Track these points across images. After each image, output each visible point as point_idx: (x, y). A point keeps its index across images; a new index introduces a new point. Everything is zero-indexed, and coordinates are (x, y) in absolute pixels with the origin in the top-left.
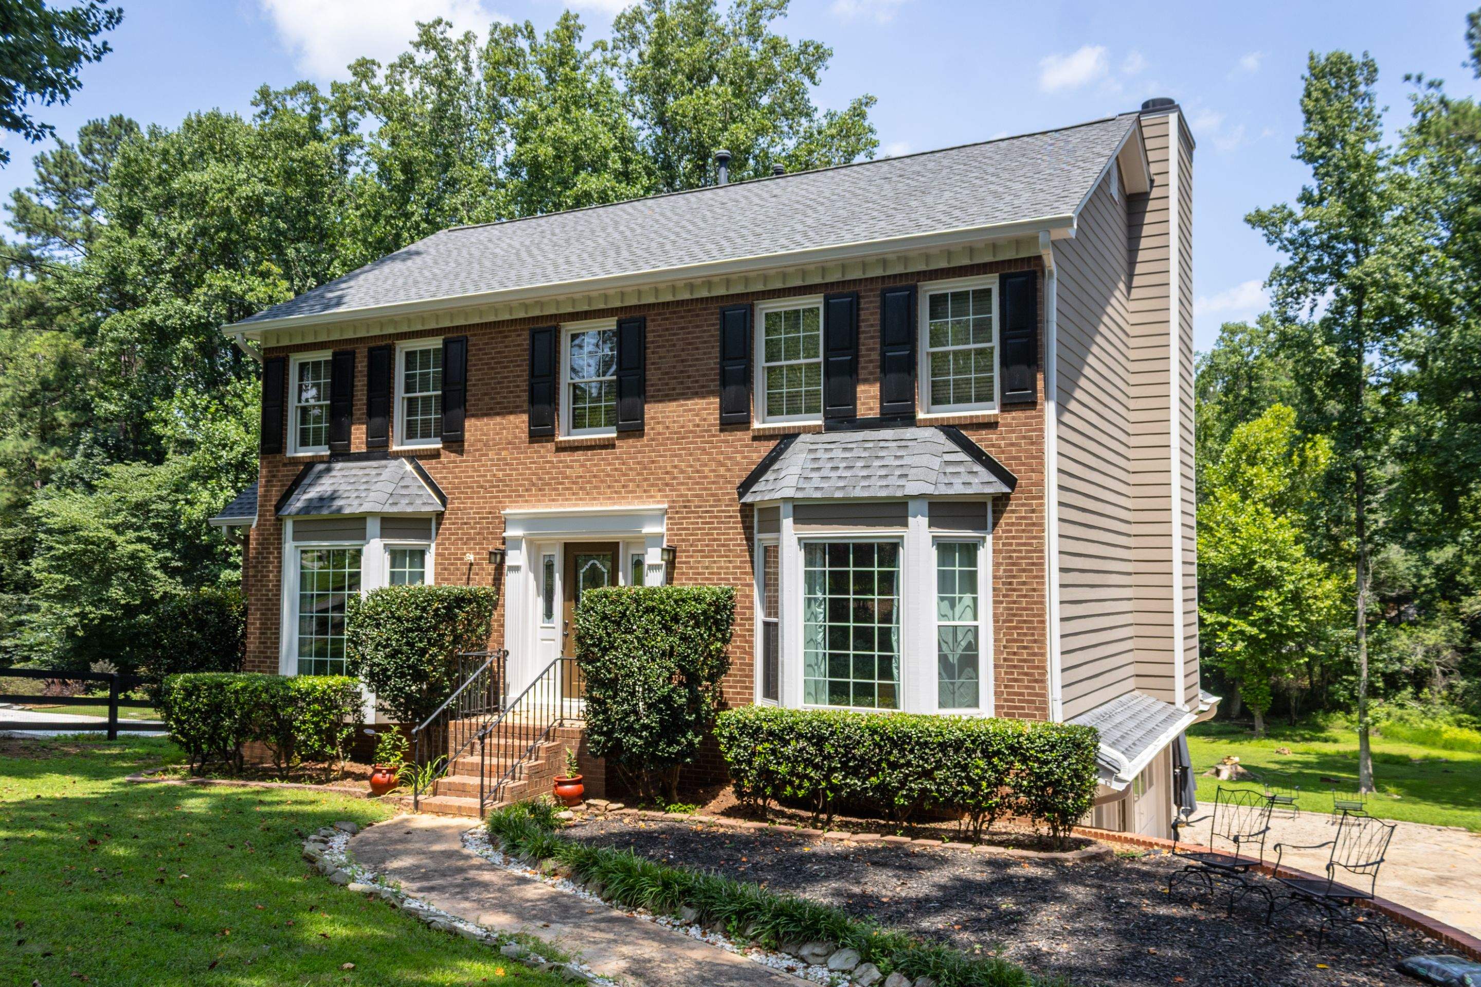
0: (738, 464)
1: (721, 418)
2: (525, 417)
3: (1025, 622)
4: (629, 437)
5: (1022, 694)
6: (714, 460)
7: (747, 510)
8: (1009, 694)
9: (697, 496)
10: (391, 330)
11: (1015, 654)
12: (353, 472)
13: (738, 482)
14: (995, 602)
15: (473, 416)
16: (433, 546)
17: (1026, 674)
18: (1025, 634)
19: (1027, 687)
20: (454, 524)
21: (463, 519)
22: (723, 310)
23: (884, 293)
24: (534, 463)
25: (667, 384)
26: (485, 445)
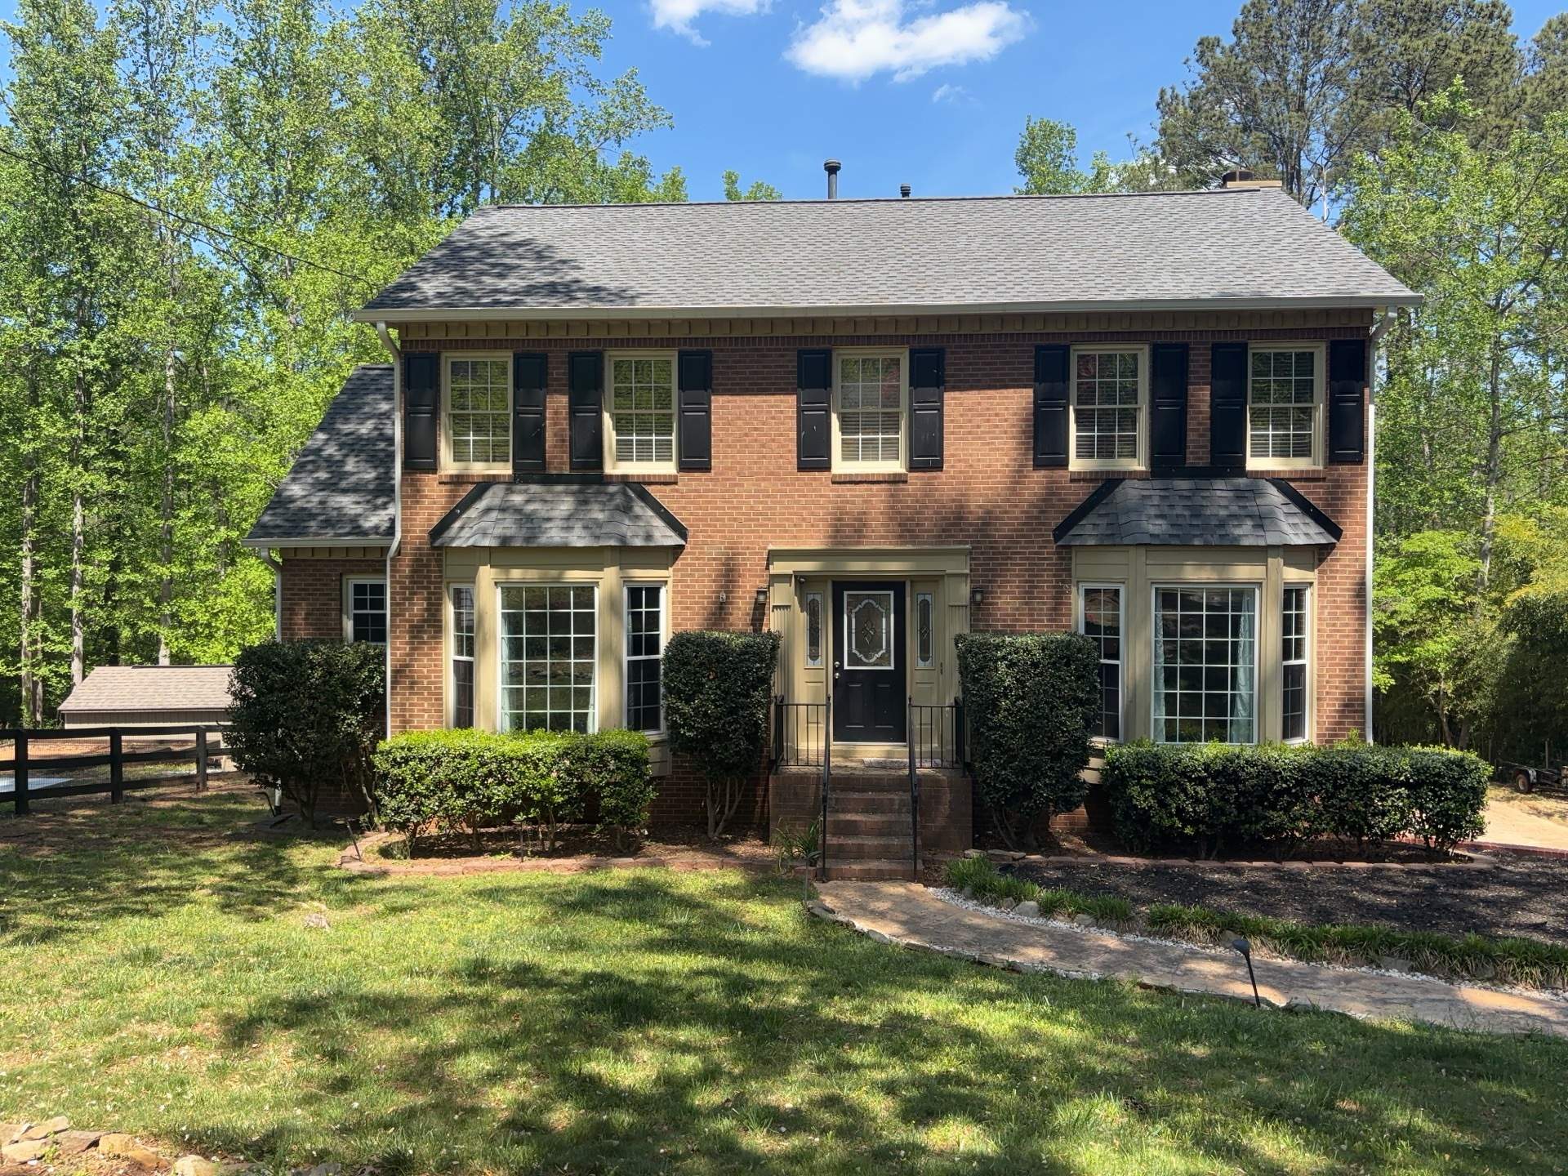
0: (1053, 506)
1: (1035, 458)
2: (793, 447)
4: (924, 470)
6: (1026, 501)
7: (1063, 554)
9: (1006, 537)
10: (604, 335)
13: (1054, 524)
14: (1319, 642)
16: (670, 583)
20: (698, 559)
21: (711, 554)
22: (1038, 348)
23: (1216, 347)
24: (805, 496)
25: (970, 421)
26: (738, 474)
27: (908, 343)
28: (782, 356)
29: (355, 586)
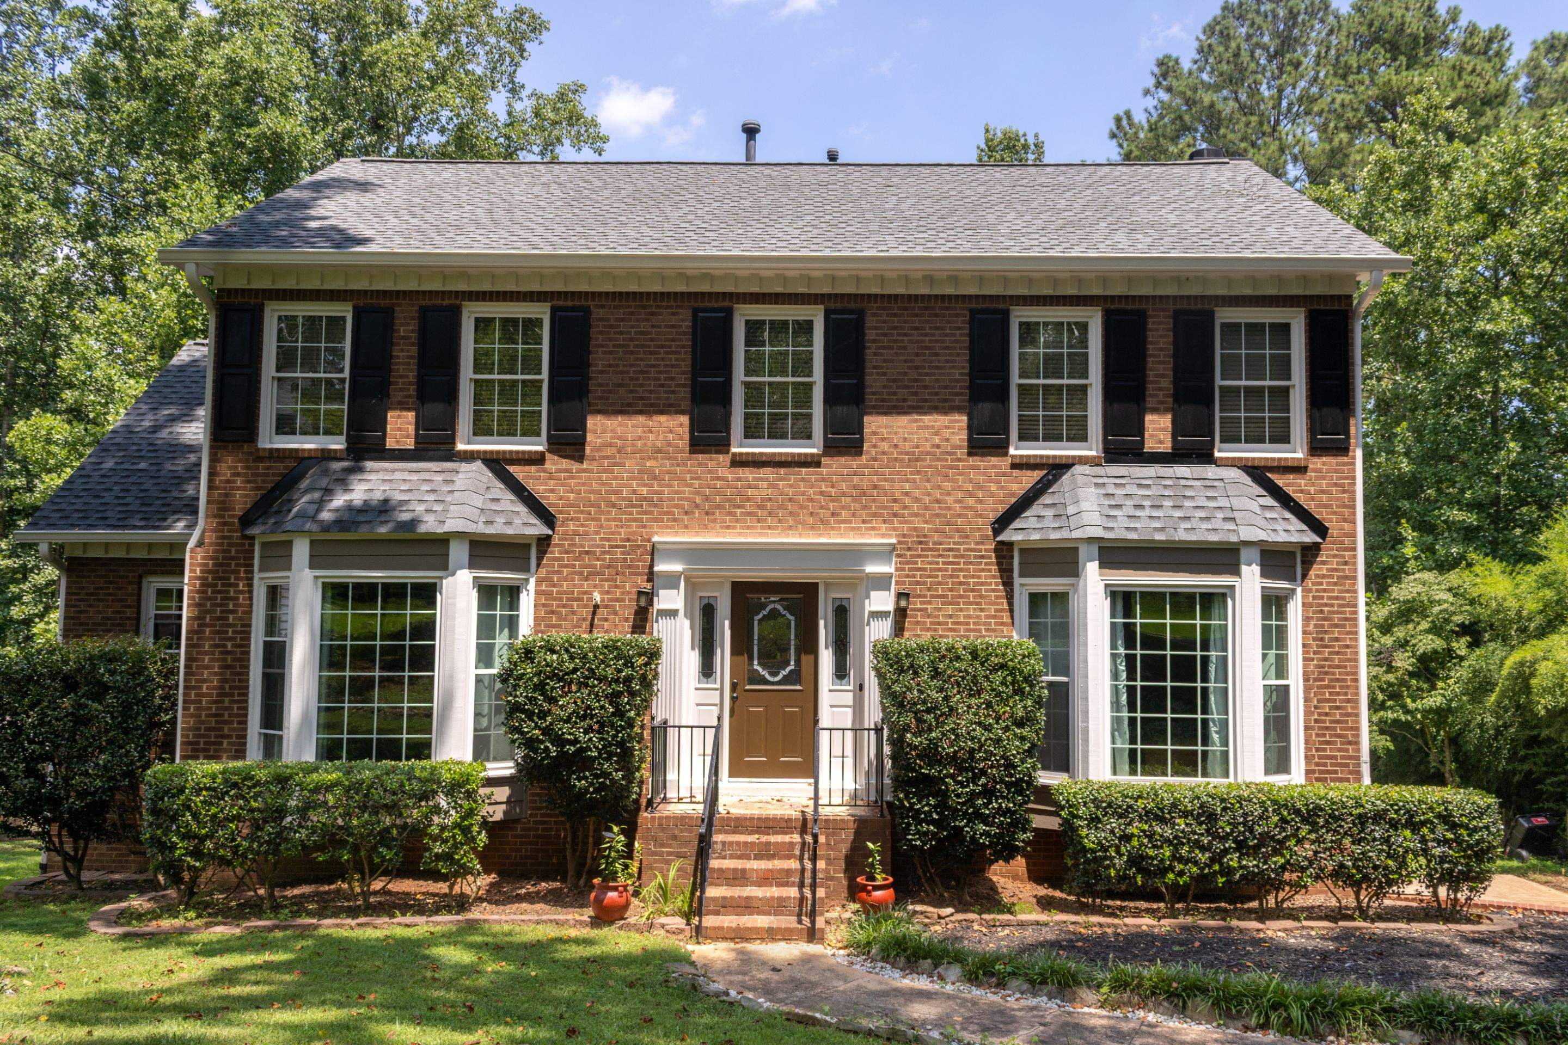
0: (992, 495)
1: (970, 440)
2: (685, 420)
3: (1338, 680)
4: (841, 454)
5: (1335, 757)
6: (960, 488)
7: (1004, 551)
8: (1320, 757)
9: (937, 530)
10: (462, 287)
11: (1327, 714)
12: (398, 475)
13: (992, 516)
14: (1305, 659)
15: (599, 412)
16: (532, 581)
17: (1339, 736)
18: (1338, 694)
19: (1340, 750)
20: (567, 552)
21: (582, 546)
22: (973, 312)
23: (1177, 315)
24: (698, 478)
25: (895, 394)
26: (619, 452)
27: (822, 303)
28: (674, 314)
29: (158, 590)
